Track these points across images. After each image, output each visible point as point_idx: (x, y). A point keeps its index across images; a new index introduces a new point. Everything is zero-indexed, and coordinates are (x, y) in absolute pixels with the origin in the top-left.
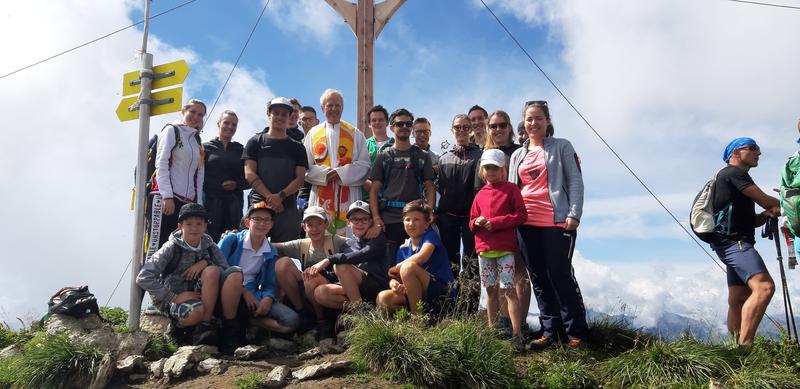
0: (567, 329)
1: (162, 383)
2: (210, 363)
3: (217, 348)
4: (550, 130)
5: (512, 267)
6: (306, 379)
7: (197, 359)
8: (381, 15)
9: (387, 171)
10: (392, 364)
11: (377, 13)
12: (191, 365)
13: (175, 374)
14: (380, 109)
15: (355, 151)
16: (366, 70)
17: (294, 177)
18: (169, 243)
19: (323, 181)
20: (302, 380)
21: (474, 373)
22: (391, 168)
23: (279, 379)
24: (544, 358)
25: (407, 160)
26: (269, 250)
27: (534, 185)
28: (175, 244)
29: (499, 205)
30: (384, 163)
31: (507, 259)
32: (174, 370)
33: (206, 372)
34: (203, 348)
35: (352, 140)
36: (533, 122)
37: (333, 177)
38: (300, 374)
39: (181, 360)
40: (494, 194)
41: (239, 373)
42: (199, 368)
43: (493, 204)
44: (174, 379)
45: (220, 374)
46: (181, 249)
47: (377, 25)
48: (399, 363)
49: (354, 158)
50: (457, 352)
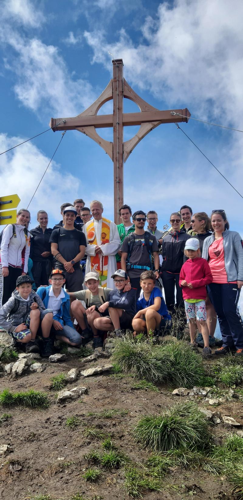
0: (235, 343)
1: (12, 377)
2: (37, 365)
3: (39, 355)
4: (227, 226)
5: (203, 308)
6: (88, 376)
7: (29, 364)
8: (127, 148)
9: (131, 247)
10: (134, 369)
11: (125, 148)
12: (27, 367)
13: (18, 373)
14: (126, 207)
15: (111, 235)
16: (119, 182)
17: (79, 252)
18: (12, 299)
19: (93, 254)
20: (86, 377)
21: (180, 373)
22: (133, 245)
23: (74, 377)
24: (221, 362)
25: (143, 240)
26: (64, 297)
27: (217, 259)
28: (15, 299)
29: (196, 272)
30: (129, 242)
31: (200, 303)
32: (18, 370)
33: (34, 371)
34: (32, 355)
35: (109, 229)
36: (216, 223)
37: (98, 252)
38: (85, 373)
39: (21, 365)
40: (193, 266)
41: (52, 371)
42: (31, 369)
43: (193, 272)
44: (18, 376)
45: (42, 372)
46: (19, 301)
47: (125, 155)
48: (138, 368)
49: (110, 239)
50: (171, 361)
